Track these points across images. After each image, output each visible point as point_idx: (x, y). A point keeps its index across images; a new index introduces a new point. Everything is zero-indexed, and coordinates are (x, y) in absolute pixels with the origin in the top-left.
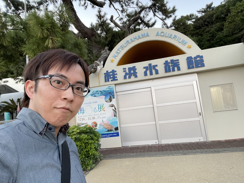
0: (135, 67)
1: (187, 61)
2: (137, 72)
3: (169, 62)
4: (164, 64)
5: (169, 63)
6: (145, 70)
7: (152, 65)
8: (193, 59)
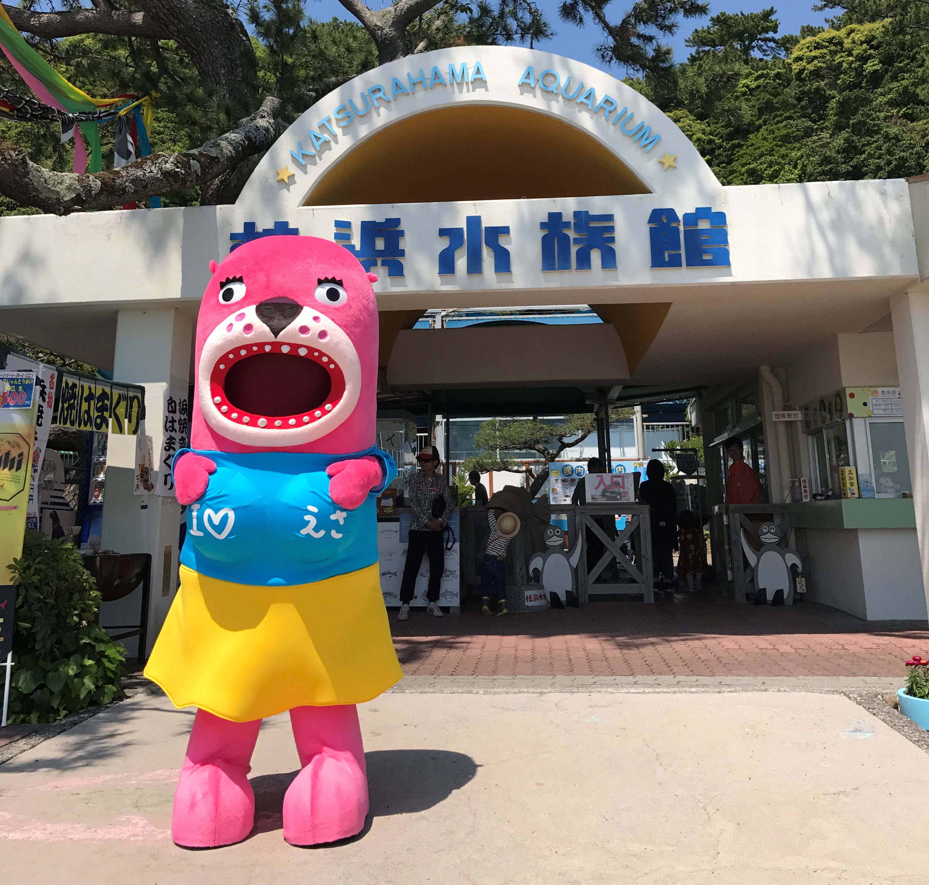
0: (397, 221)
1: (651, 229)
2: (403, 251)
3: (564, 219)
4: (543, 225)
5: (567, 225)
6: (444, 244)
7: (485, 224)
8: (677, 220)
